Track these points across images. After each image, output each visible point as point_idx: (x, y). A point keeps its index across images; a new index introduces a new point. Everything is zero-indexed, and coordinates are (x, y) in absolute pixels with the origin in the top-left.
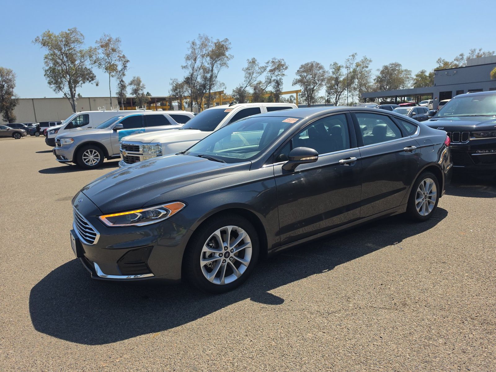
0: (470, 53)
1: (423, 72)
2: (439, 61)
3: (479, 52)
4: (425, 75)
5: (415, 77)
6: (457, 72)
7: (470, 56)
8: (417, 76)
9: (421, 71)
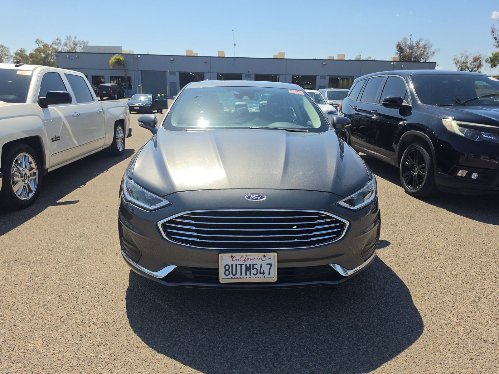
0: (66, 40)
1: (22, 51)
2: (37, 42)
3: (75, 39)
4: (25, 54)
5: (14, 56)
6: (78, 56)
7: (66, 42)
8: (16, 54)
9: (20, 50)
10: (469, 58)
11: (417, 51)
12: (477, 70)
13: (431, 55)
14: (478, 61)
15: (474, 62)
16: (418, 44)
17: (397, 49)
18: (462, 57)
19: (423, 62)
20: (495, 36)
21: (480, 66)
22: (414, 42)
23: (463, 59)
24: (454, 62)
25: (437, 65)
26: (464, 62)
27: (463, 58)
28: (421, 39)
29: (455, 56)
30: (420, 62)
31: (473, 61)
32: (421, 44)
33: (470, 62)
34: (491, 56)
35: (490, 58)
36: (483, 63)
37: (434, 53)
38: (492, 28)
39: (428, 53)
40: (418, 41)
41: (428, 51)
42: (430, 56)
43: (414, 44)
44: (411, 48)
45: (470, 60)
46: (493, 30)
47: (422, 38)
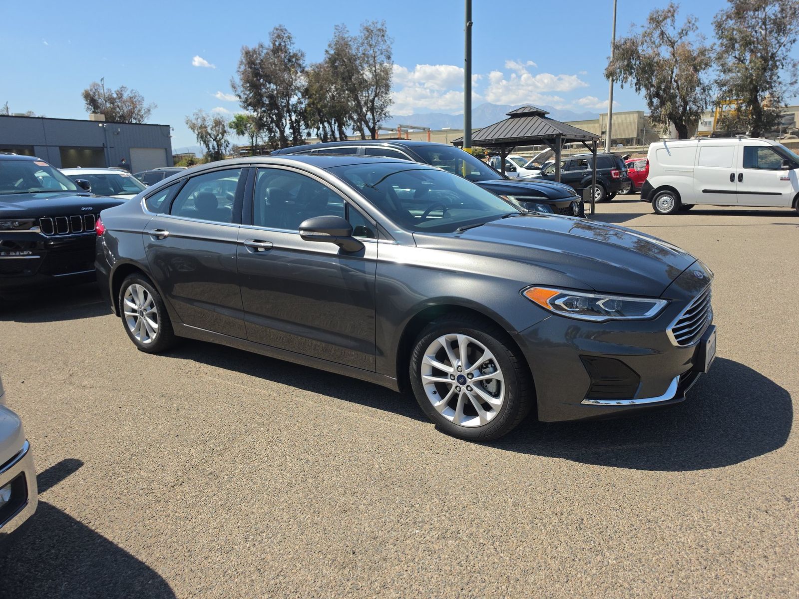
10: (207, 121)
11: (122, 106)
12: (221, 138)
13: (145, 114)
14: (221, 126)
15: (215, 127)
16: (120, 96)
17: (87, 101)
18: (197, 119)
19: (136, 124)
20: (237, 93)
21: (224, 132)
22: (113, 92)
23: (199, 122)
24: (188, 125)
25: (171, 129)
26: (201, 126)
27: (199, 120)
28: (123, 88)
29: (187, 117)
30: (131, 123)
31: (214, 125)
32: (125, 96)
33: (211, 126)
34: (235, 120)
35: (234, 122)
36: (227, 128)
37: (149, 110)
38: (231, 82)
39: (139, 111)
40: (120, 91)
41: (138, 107)
42: (145, 116)
43: (115, 96)
44: (111, 100)
45: (210, 123)
46: (233, 84)
47: (124, 86)
